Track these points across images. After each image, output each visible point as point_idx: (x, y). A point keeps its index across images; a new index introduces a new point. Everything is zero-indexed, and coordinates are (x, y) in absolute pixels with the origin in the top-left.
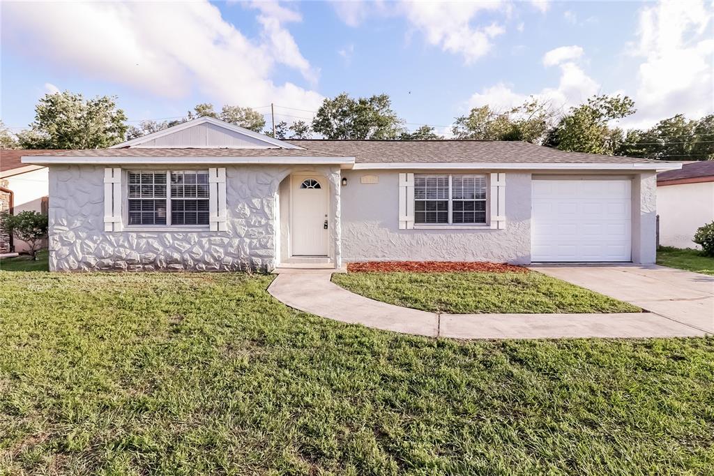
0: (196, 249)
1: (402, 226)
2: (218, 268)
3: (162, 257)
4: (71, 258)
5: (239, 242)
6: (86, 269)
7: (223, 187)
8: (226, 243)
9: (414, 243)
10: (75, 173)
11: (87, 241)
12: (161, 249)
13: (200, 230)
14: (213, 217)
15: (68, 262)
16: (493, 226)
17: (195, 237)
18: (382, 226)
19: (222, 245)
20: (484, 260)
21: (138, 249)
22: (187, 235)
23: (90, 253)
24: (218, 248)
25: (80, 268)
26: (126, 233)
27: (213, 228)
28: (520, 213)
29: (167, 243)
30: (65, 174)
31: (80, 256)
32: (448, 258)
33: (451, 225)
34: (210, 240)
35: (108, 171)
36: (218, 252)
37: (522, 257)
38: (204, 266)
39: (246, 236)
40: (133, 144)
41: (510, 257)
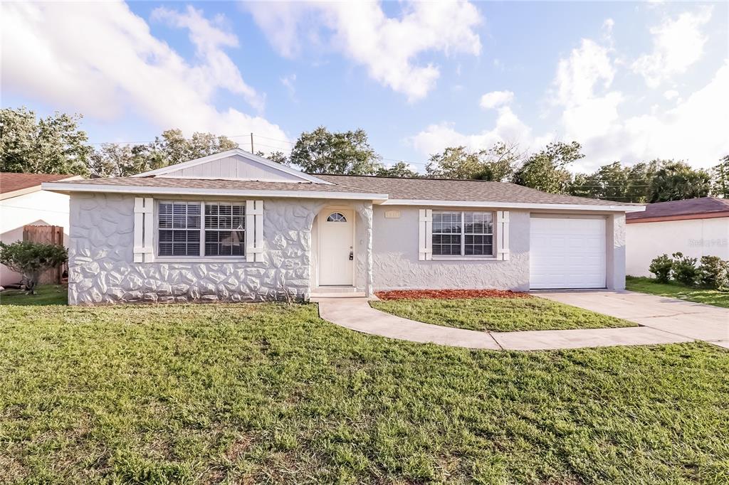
0: (232, 280)
1: (422, 258)
2: (253, 298)
3: (196, 288)
4: (95, 290)
5: (276, 273)
6: (112, 302)
7: (260, 220)
8: (262, 273)
9: (432, 272)
10: (100, 202)
11: (113, 273)
12: (195, 279)
13: (237, 261)
14: (249, 248)
15: (91, 295)
16: (499, 258)
17: (230, 268)
18: (404, 257)
19: (258, 276)
20: (492, 288)
21: (170, 280)
22: (222, 266)
23: (117, 285)
24: (254, 279)
25: (104, 301)
26: (157, 265)
27: (250, 259)
28: (521, 247)
29: (201, 273)
30: (90, 203)
31: (105, 288)
32: (461, 287)
33: (463, 257)
34: (246, 271)
35: (139, 201)
36: (254, 282)
37: (523, 285)
38: (239, 297)
39: (282, 267)
40: (159, 173)
41: (513, 285)
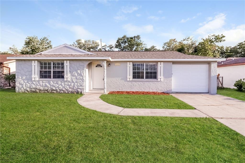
0: (60, 86)
1: (128, 80)
2: (67, 92)
3: (50, 89)
4: (22, 89)
5: (74, 84)
6: (27, 92)
7: (68, 67)
8: (69, 84)
9: (132, 85)
10: (23, 62)
11: (27, 83)
12: (49, 86)
13: (61, 80)
14: (65, 76)
15: (21, 90)
16: (159, 80)
17: (60, 83)
18: (122, 79)
19: (68, 85)
20: (156, 91)
21: (42, 86)
22: (57, 82)
23: (27, 87)
24: (67, 86)
25: (25, 92)
26: (38, 81)
27: (65, 79)
28: (168, 75)
29: (51, 84)
30: (20, 62)
31: (25, 88)
32: (143, 90)
33: (145, 79)
34: (64, 84)
35: (33, 62)
36: (67, 87)
37: (169, 90)
38: (63, 92)
39: (75, 82)
40: (42, 53)
41: (165, 90)
